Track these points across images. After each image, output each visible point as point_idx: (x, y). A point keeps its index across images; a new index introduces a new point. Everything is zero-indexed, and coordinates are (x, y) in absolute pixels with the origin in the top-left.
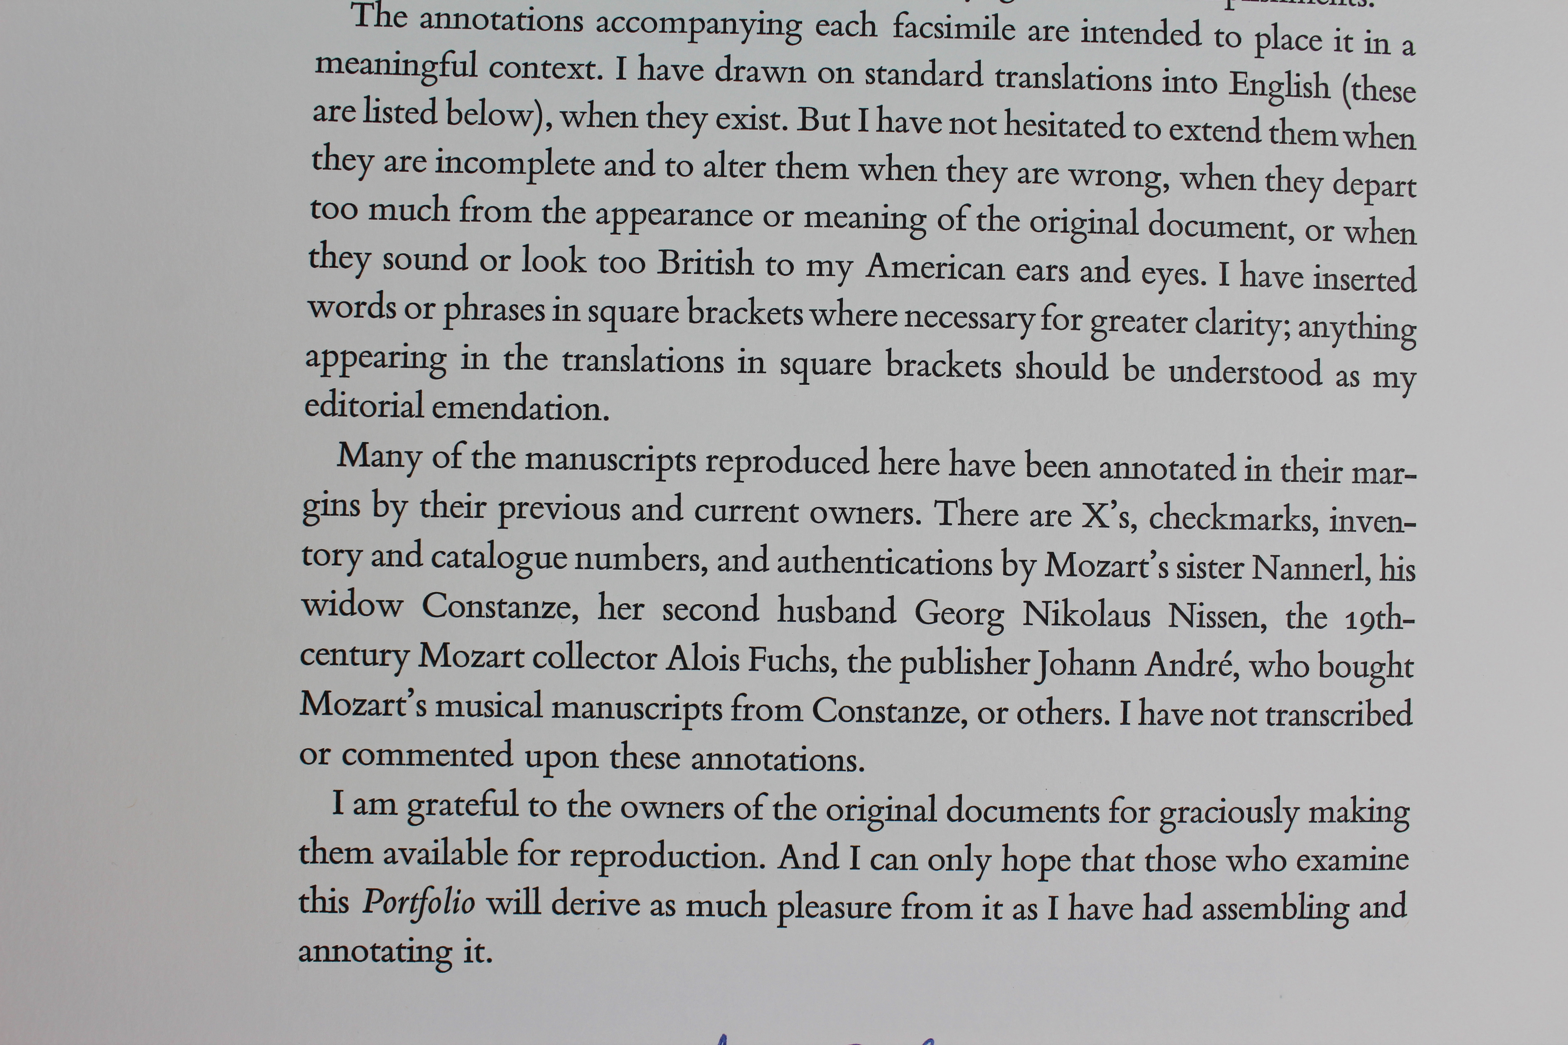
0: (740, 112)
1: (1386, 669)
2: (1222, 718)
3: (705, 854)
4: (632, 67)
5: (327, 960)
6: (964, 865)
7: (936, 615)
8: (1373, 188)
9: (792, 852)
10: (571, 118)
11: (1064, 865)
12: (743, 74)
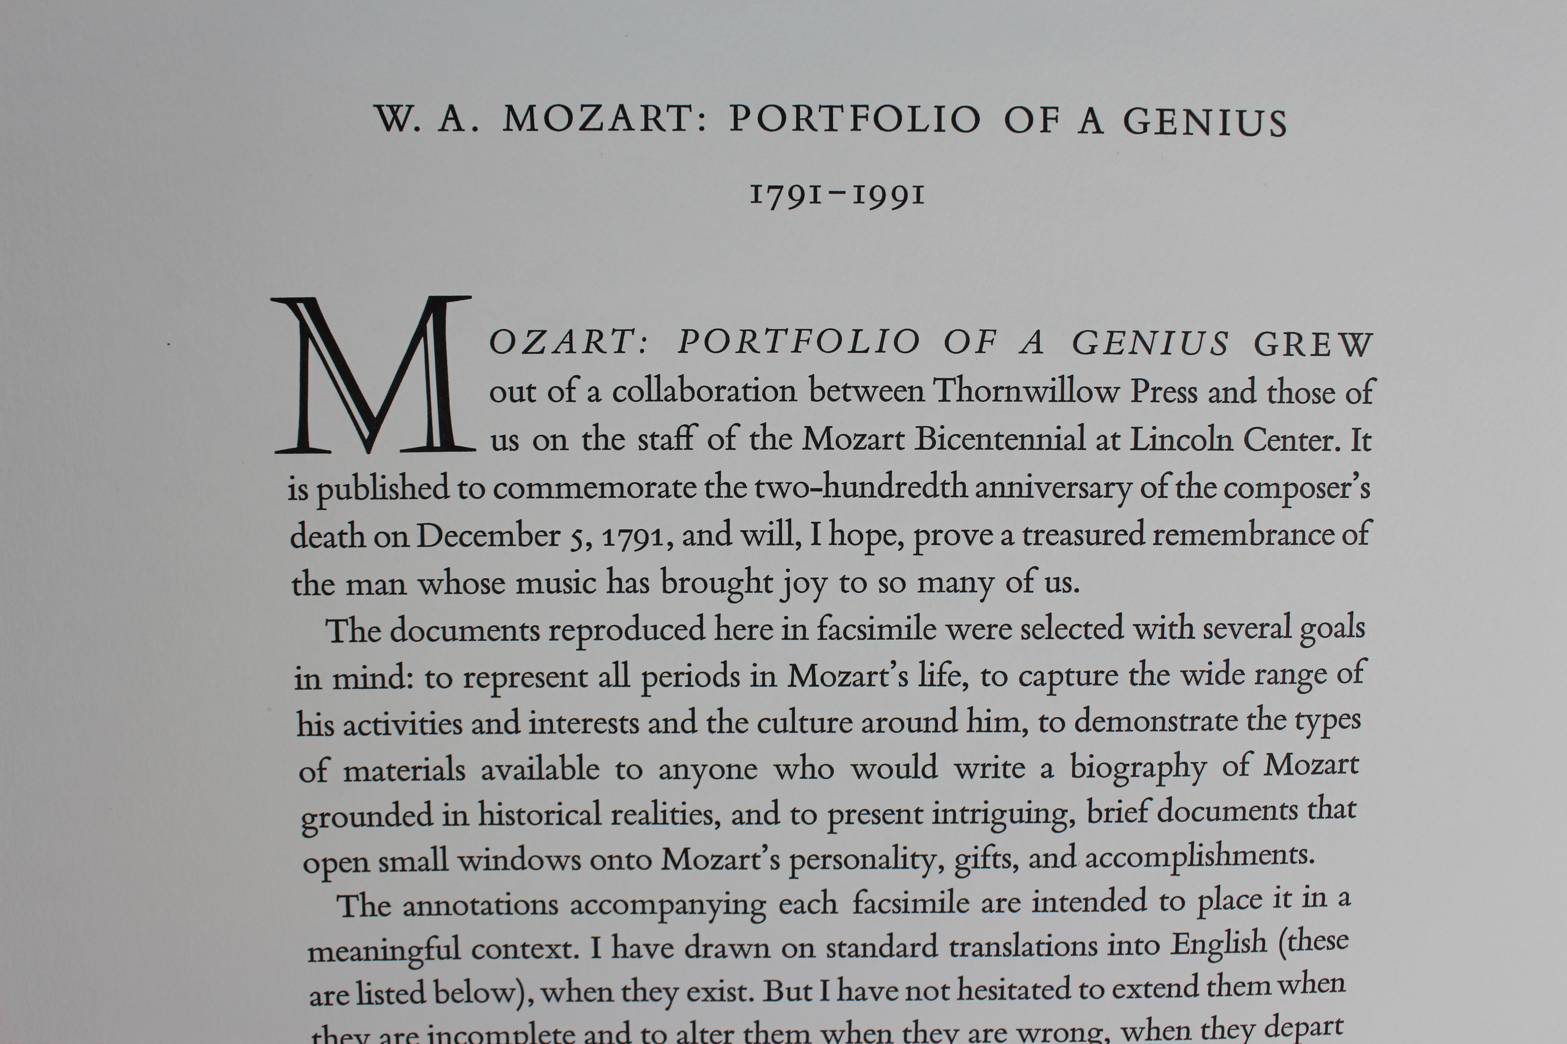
0: (709, 986)
4: (607, 945)
8: (1302, 1029)
10: (551, 994)
12: (711, 951)
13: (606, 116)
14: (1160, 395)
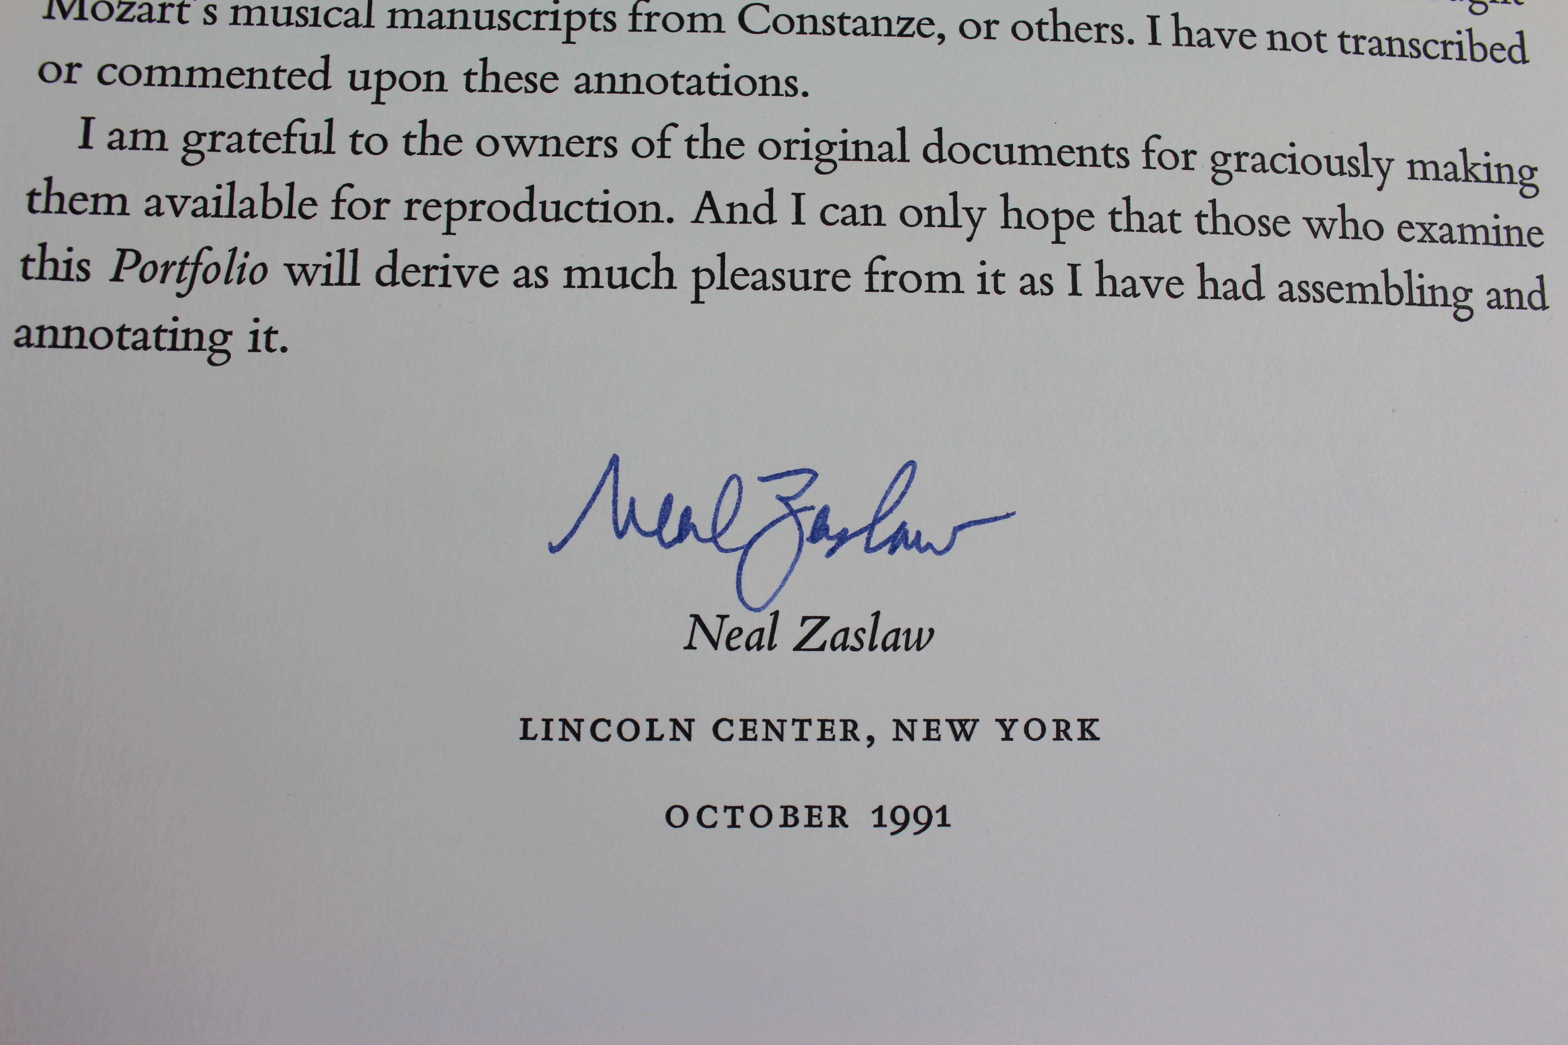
2: (1281, 41)
3: (591, 203)
5: (54, 345)
6: (949, 220)
9: (712, 201)
11: (1086, 222)
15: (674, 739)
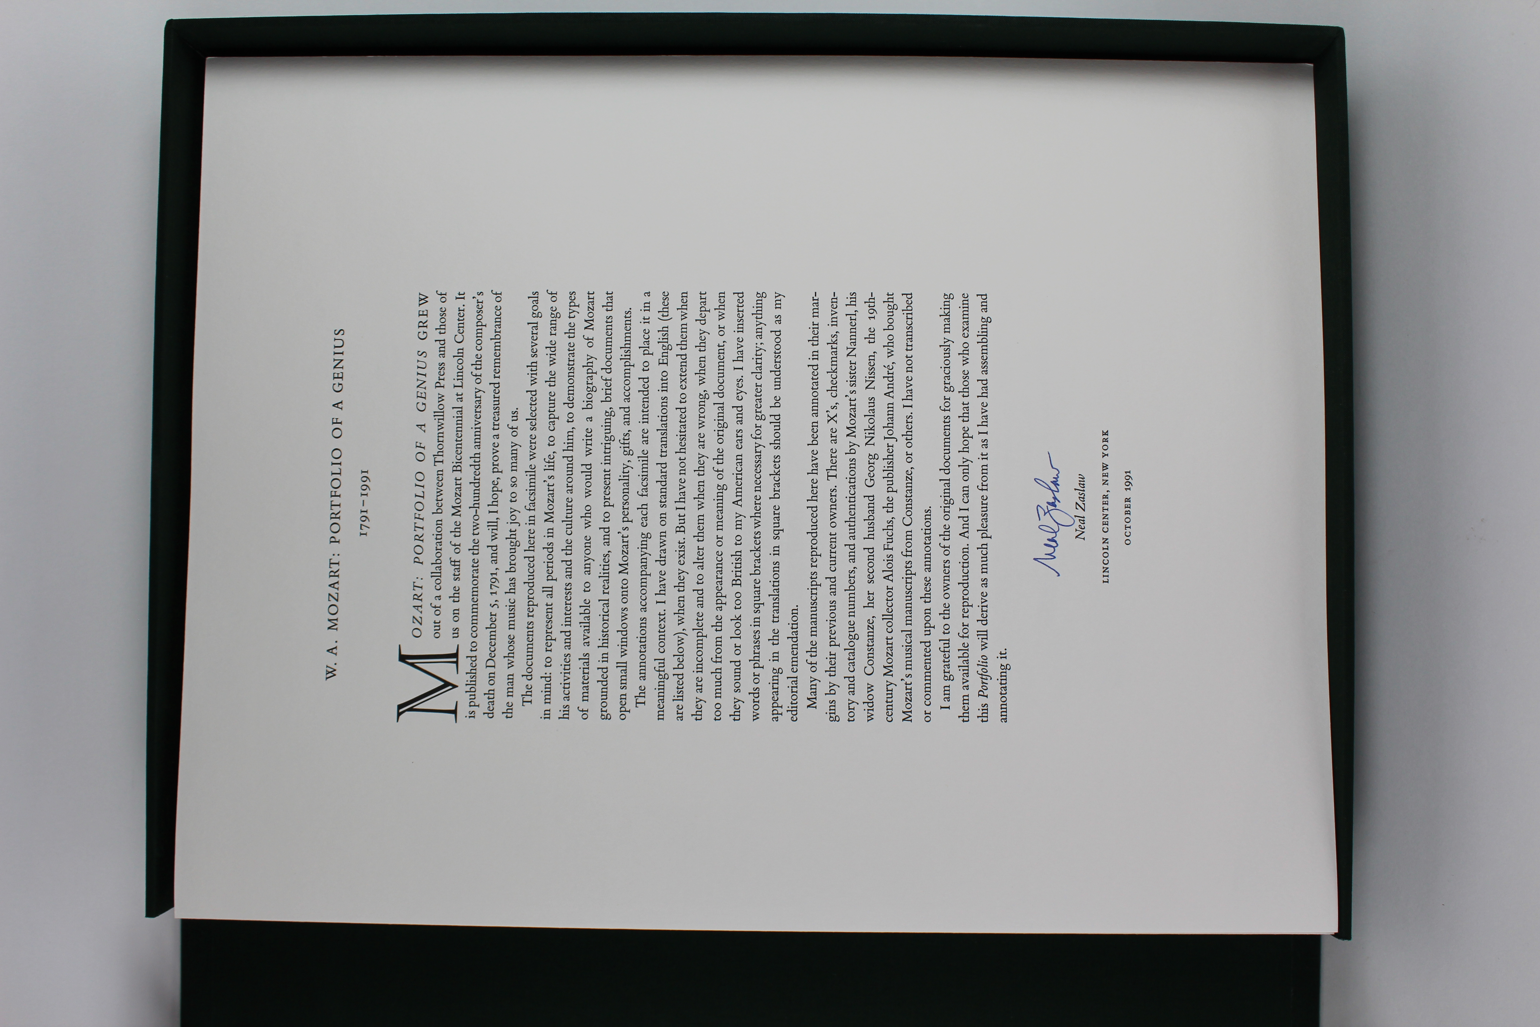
0: (678, 556)
1: (890, 304)
2: (909, 369)
3: (963, 567)
4: (661, 598)
5: (1006, 712)
6: (967, 467)
7: (871, 480)
8: (703, 309)
9: (962, 533)
10: (681, 621)
11: (966, 429)
12: (663, 555)
13: (333, 591)
14: (442, 377)
15: (1108, 543)
